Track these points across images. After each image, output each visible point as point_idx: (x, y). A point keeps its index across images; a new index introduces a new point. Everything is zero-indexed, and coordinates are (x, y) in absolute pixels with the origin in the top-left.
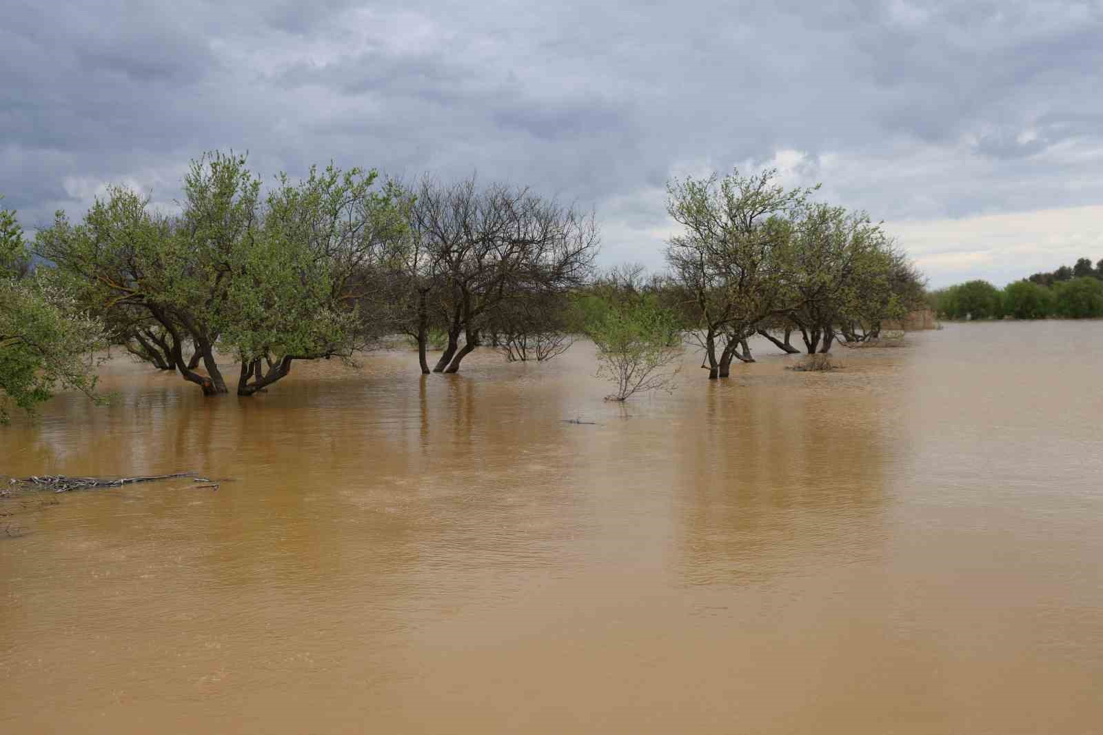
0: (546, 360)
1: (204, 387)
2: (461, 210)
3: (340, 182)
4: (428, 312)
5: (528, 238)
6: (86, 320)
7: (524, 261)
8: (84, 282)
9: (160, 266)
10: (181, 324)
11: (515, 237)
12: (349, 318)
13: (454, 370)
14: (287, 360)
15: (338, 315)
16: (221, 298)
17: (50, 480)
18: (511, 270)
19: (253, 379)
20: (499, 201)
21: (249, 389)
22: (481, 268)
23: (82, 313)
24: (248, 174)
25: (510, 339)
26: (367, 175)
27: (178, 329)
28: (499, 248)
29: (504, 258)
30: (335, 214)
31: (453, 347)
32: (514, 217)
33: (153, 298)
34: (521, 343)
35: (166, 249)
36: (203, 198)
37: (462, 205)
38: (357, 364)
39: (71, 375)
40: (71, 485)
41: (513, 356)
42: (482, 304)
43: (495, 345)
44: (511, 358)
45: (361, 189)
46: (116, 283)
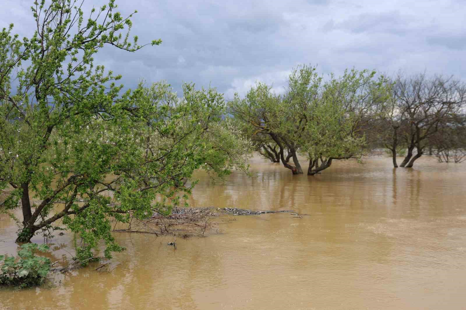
0: (460, 162)
1: (293, 170)
2: (417, 88)
3: (357, 76)
4: (398, 138)
5: (452, 101)
6: (245, 140)
7: (450, 112)
8: (244, 124)
9: (276, 116)
10: (283, 142)
11: (445, 100)
12: (360, 140)
13: (410, 166)
14: (331, 159)
15: (355, 139)
16: (301, 130)
17: (232, 210)
18: (442, 117)
19: (314, 168)
20: (437, 83)
21: (312, 172)
22: (426, 116)
23: (244, 137)
24: (316, 74)
25: (439, 152)
26: (371, 73)
27: (282, 144)
28: (436, 106)
29: (439, 111)
30: (354, 92)
31: (410, 155)
32: (445, 91)
33: (273, 131)
34: (446, 153)
35: (279, 108)
36: (296, 86)
37: (417, 85)
38: (362, 162)
39: (239, 164)
40: (240, 212)
41: (441, 160)
42: (426, 134)
43: (431, 154)
44: (440, 161)
45: (368, 79)
46: (257, 124)
